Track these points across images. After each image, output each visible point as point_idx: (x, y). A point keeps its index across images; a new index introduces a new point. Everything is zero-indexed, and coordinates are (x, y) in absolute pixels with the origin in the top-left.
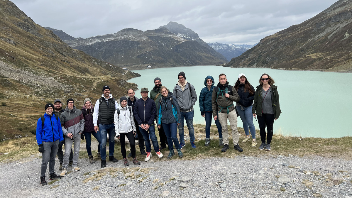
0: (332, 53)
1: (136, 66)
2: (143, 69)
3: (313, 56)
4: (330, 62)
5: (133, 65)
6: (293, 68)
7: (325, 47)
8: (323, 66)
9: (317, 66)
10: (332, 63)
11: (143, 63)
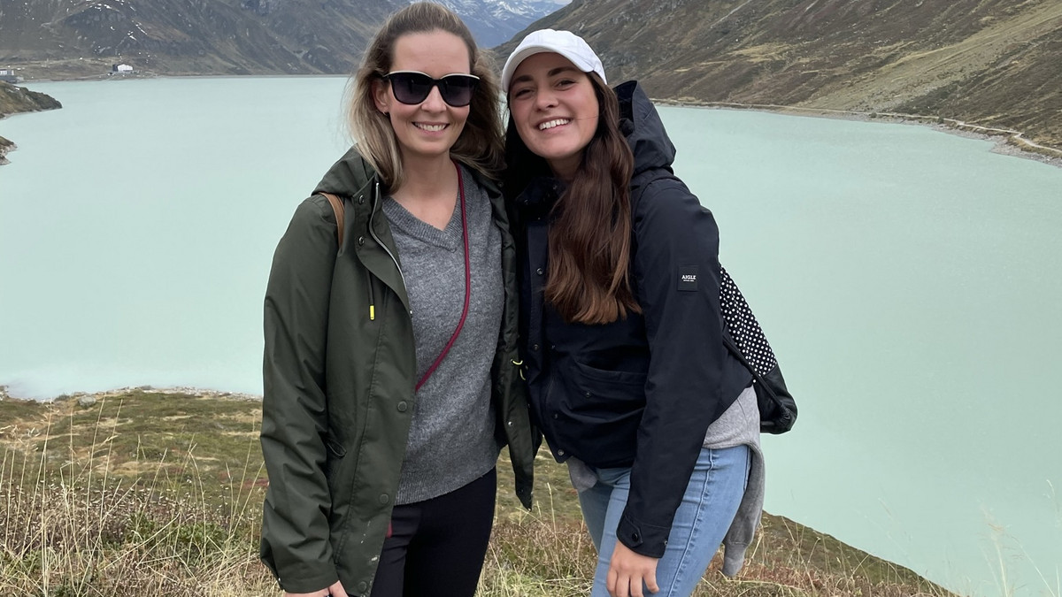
0: (817, 46)
1: (61, 62)
2: (92, 79)
3: (756, 53)
4: (806, 78)
5: (48, 56)
6: (681, 96)
7: (801, 20)
8: (780, 91)
9: (761, 93)
10: (811, 84)
11: (94, 54)
